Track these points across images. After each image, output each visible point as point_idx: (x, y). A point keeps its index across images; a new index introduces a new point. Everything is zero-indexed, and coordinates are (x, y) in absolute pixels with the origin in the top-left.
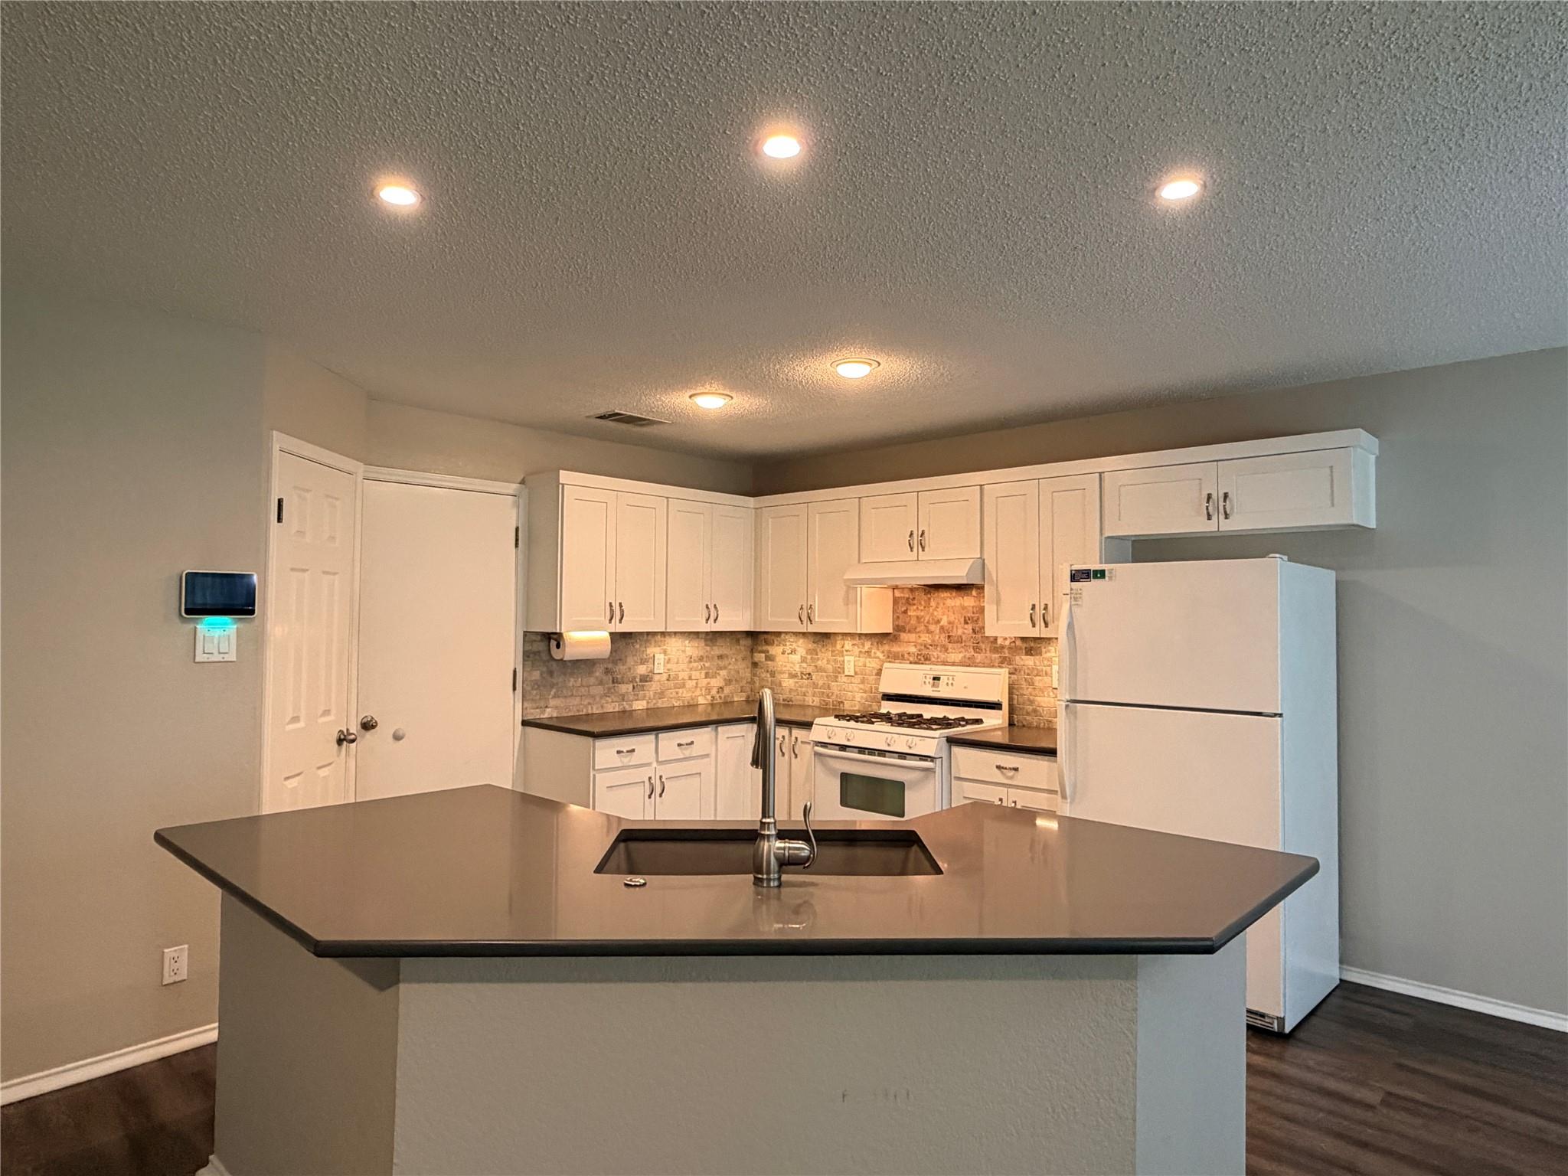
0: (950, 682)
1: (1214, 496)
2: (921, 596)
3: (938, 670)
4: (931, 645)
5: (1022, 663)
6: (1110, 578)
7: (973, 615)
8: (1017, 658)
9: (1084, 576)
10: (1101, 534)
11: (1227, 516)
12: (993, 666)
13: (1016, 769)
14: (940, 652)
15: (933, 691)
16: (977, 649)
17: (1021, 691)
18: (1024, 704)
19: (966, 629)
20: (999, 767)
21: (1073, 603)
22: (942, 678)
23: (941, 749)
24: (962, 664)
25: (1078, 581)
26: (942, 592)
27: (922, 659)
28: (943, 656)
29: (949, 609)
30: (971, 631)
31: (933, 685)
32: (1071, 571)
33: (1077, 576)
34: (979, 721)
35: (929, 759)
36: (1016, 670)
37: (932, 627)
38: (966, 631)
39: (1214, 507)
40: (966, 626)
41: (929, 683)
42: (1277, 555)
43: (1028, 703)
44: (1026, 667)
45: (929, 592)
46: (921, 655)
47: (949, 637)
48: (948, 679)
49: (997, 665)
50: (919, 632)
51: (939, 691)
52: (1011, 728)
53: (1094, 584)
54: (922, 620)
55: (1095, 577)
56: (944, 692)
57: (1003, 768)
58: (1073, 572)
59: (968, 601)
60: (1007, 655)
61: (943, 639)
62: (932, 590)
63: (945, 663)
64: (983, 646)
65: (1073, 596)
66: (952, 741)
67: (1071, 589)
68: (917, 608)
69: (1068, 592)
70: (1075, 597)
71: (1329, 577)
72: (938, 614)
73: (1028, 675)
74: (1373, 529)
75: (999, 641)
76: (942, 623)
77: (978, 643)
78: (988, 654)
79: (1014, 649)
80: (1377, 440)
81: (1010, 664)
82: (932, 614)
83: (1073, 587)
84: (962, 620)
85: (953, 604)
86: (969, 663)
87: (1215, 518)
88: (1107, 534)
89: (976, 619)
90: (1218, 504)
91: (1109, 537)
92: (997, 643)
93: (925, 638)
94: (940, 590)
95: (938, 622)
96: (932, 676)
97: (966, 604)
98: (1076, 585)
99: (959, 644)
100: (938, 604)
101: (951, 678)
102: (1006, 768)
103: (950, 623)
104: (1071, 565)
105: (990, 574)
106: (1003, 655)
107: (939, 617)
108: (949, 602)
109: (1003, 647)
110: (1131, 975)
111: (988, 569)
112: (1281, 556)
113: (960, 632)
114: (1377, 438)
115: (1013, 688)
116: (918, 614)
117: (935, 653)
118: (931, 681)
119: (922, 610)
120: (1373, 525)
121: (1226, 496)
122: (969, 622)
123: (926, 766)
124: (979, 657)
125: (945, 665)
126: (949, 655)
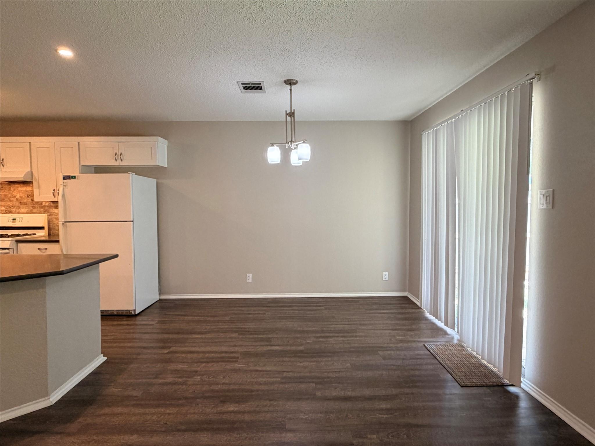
0: (21, 220)
1: (118, 153)
2: (7, 186)
3: (14, 216)
4: (12, 206)
5: (53, 212)
6: (78, 179)
7: (31, 194)
8: (51, 210)
9: (68, 178)
10: (80, 164)
11: (122, 160)
12: (41, 213)
13: (46, 249)
14: (17, 209)
15: (13, 224)
16: (34, 207)
17: (53, 222)
18: (55, 227)
19: (28, 199)
20: (39, 249)
21: (64, 187)
22: (17, 219)
23: (13, 245)
24: (27, 213)
25: (66, 179)
26: (16, 185)
27: (8, 212)
28: (17, 211)
29: (20, 191)
30: (31, 200)
31: (13, 222)
32: (63, 176)
33: (65, 178)
34: (35, 234)
35: (7, 249)
36: (51, 214)
37: (12, 199)
38: (28, 200)
39: (118, 157)
40: (28, 198)
41: (11, 221)
42: (130, 173)
43: (57, 226)
44: (55, 213)
45: (9, 185)
46: (7, 210)
47: (20, 202)
48: (20, 219)
49: (42, 213)
50: (5, 201)
51: (16, 224)
52: (49, 236)
53: (72, 181)
54: (7, 196)
55: (72, 178)
56: (18, 224)
57: (41, 249)
58: (64, 176)
59: (28, 188)
60: (47, 209)
61: (18, 203)
62: (10, 183)
63: (19, 213)
64: (36, 206)
65: (64, 185)
66: (18, 242)
67: (63, 183)
68: (4, 191)
69: (62, 183)
70: (65, 185)
71: (155, 181)
72: (15, 193)
73: (56, 216)
74: (166, 167)
75: (44, 204)
76: (17, 197)
77: (34, 205)
78: (39, 209)
79: (50, 207)
80: (167, 141)
81: (48, 213)
82: (12, 194)
83: (64, 182)
84: (26, 196)
85: (22, 190)
86: (31, 212)
87: (118, 161)
88: (82, 164)
89: (31, 196)
90: (119, 156)
91: (82, 165)
92: (42, 205)
93: (10, 204)
94: (15, 184)
95: (15, 197)
96: (12, 219)
97: (28, 190)
98: (65, 181)
99: (25, 206)
100: (14, 189)
101: (21, 219)
102: (42, 249)
103: (20, 197)
104: (63, 174)
105: (35, 177)
106: (45, 209)
107: (15, 195)
108: (20, 189)
109: (45, 206)
110: (43, 287)
111: (34, 176)
112: (132, 173)
113: (25, 201)
114: (167, 140)
115: (50, 221)
116: (5, 194)
117: (14, 210)
118: (12, 220)
119: (7, 192)
120: (166, 166)
121: (121, 154)
122: (29, 196)
123: (6, 252)
124: (35, 210)
125: (19, 214)
126: (21, 210)
